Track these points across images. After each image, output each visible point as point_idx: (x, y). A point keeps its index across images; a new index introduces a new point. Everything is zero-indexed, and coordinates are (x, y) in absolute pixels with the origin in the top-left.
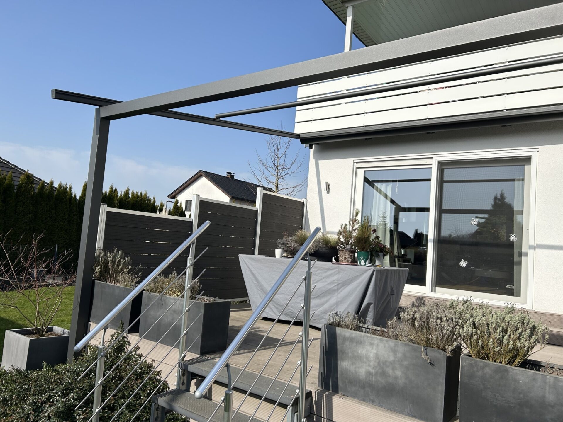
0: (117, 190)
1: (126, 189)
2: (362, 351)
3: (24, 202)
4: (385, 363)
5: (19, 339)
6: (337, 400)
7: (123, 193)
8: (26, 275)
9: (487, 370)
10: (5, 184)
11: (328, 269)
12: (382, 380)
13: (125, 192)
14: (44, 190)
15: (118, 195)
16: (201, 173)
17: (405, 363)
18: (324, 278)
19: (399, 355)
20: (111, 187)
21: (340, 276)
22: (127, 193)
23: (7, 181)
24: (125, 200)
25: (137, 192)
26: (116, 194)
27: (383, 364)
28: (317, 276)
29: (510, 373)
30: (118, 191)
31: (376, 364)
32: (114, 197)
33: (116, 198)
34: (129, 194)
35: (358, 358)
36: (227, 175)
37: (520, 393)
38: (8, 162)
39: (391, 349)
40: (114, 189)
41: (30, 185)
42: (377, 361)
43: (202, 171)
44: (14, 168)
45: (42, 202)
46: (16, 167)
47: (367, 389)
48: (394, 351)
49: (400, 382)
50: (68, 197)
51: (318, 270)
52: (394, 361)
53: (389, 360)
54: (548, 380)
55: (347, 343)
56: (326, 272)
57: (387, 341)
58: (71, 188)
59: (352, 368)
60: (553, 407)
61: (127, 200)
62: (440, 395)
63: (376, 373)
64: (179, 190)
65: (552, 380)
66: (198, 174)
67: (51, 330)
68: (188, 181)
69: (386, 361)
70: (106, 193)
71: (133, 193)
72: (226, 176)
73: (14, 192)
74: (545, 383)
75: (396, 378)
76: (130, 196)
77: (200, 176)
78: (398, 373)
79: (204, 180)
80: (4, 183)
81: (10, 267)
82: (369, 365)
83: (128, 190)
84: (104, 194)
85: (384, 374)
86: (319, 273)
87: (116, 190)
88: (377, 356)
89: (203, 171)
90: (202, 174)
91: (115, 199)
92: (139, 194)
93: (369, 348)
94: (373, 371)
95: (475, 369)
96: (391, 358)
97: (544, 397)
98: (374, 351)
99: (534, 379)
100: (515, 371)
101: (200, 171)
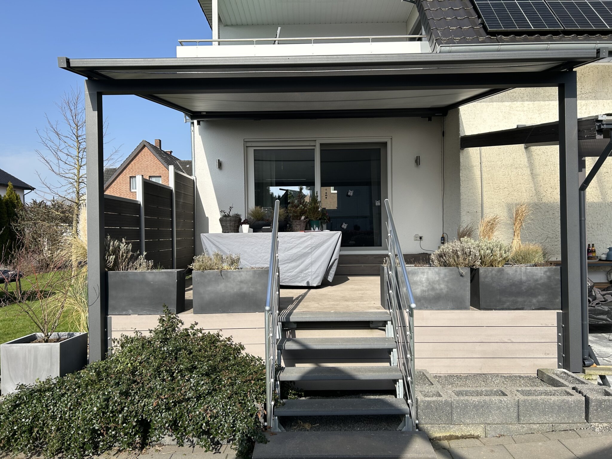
2: (416, 278)
4: (433, 282)
9: (493, 272)
11: (302, 237)
12: (432, 293)
17: (446, 279)
18: (298, 244)
19: (442, 275)
21: (313, 241)
27: (432, 283)
28: (292, 243)
29: (505, 271)
31: (427, 284)
35: (414, 283)
37: (510, 280)
39: (437, 273)
42: (428, 282)
47: (422, 301)
48: (439, 274)
49: (444, 291)
52: (439, 280)
53: (436, 280)
54: (522, 270)
57: (433, 269)
60: (525, 283)
62: (468, 292)
63: (428, 290)
65: (524, 269)
69: (434, 281)
75: (441, 289)
78: (442, 286)
82: (423, 286)
85: (433, 289)
88: (428, 279)
93: (422, 276)
94: (426, 289)
95: (487, 273)
96: (437, 278)
97: (521, 279)
98: (425, 276)
99: (516, 271)
100: (507, 269)
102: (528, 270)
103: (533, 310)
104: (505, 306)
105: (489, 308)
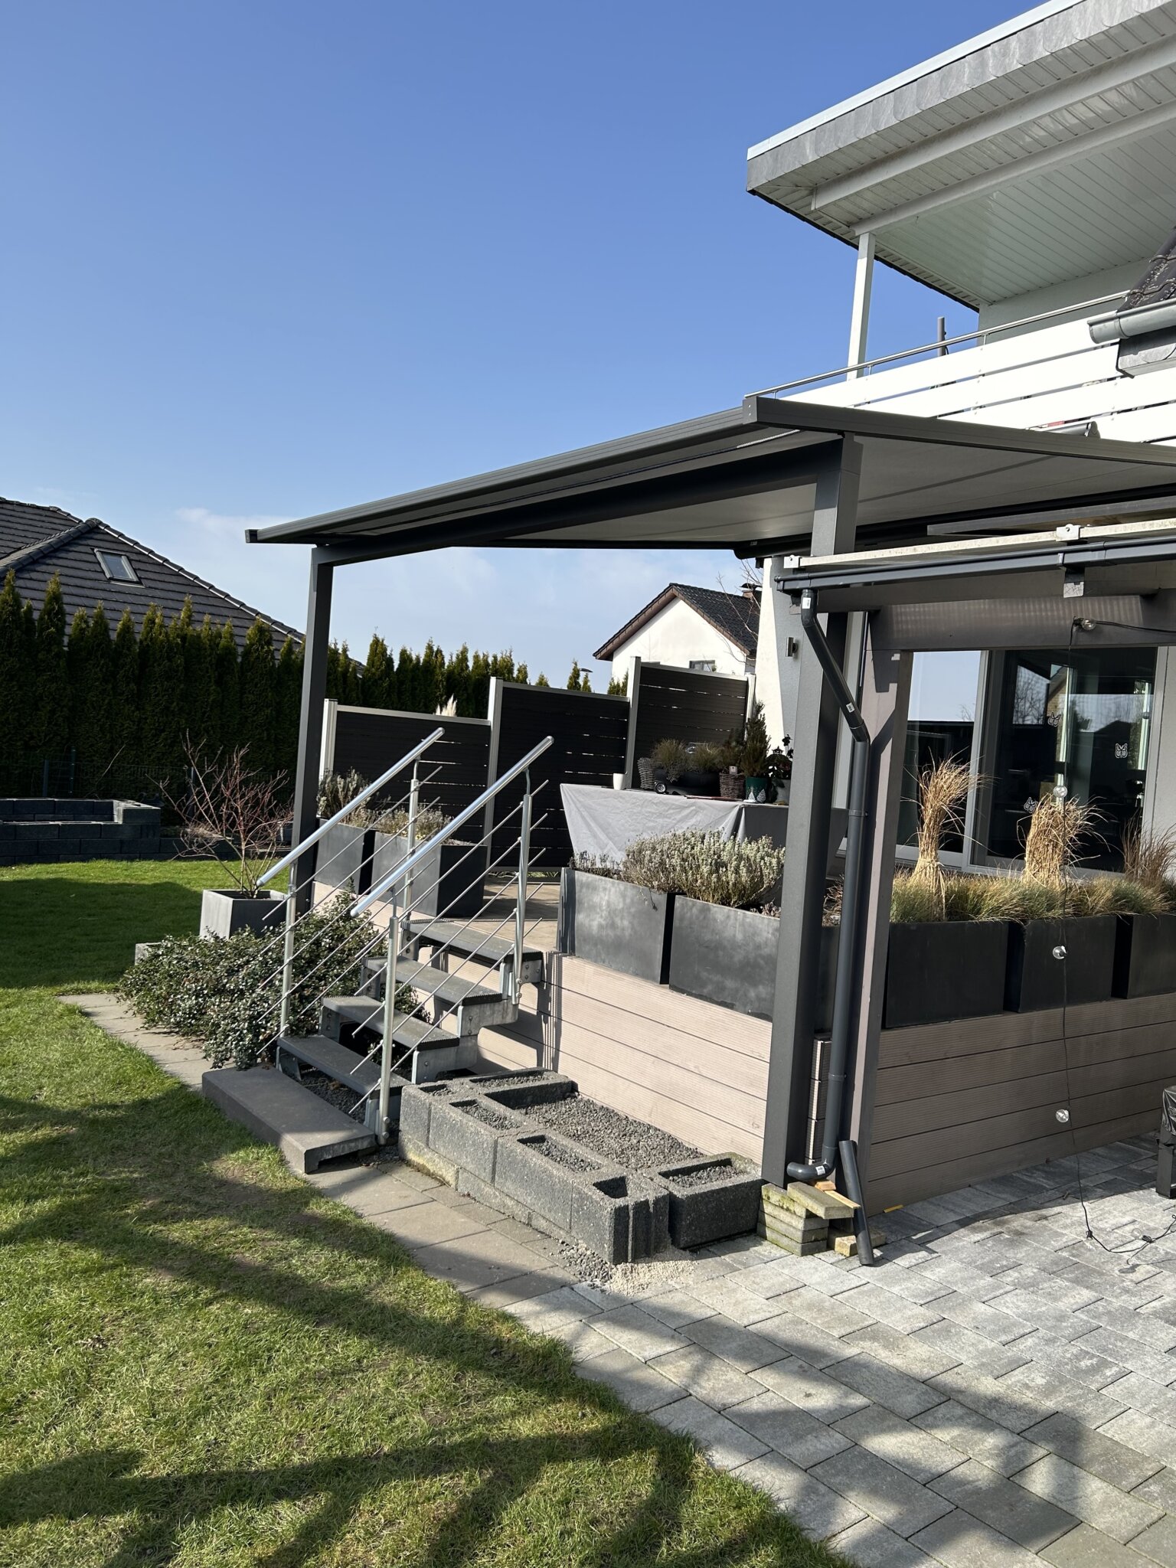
0: (441, 651)
1: (461, 649)
2: (595, 899)
3: (256, 684)
4: (615, 912)
5: (220, 899)
6: (566, 961)
7: (454, 659)
8: (227, 808)
10: (221, 646)
11: (682, 808)
12: (611, 934)
13: (458, 655)
14: (293, 657)
15: (444, 664)
16: (674, 591)
17: (633, 910)
18: (679, 821)
19: (628, 901)
20: (429, 645)
21: (699, 819)
22: (463, 658)
23: (223, 642)
24: (459, 674)
25: (484, 655)
26: (440, 660)
27: (613, 913)
28: (670, 818)
29: (711, 911)
30: (444, 653)
31: (607, 914)
32: (435, 667)
33: (440, 669)
34: (466, 659)
35: (593, 908)
36: (745, 592)
38: (227, 596)
40: (435, 649)
41: (266, 648)
42: (609, 910)
43: (676, 585)
44: (238, 609)
45: (290, 683)
46: (243, 605)
47: (599, 946)
48: (624, 896)
49: (627, 933)
50: (340, 669)
51: (669, 809)
52: (623, 909)
53: (619, 908)
54: (738, 917)
55: (584, 890)
56: (680, 812)
57: (618, 884)
58: (345, 650)
59: (587, 922)
60: (740, 947)
61: (464, 674)
62: (659, 945)
63: (607, 926)
64: (621, 636)
65: (741, 916)
66: (667, 595)
67: (267, 895)
68: (642, 612)
69: (616, 910)
70: (418, 658)
71: (476, 657)
72: (741, 595)
73: (236, 662)
74: (736, 919)
75: (624, 929)
76: (471, 664)
77: (672, 599)
78: (626, 923)
79: (681, 610)
80: (219, 643)
81: (205, 796)
82: (601, 917)
83: (465, 651)
84: (414, 662)
85: (613, 926)
86: (671, 814)
87: (439, 651)
88: (609, 904)
89: (680, 586)
90: (677, 593)
91: (438, 671)
92: (490, 660)
93: (602, 894)
94: (605, 923)
95: (685, 910)
96: (621, 906)
97: (734, 936)
98: (606, 898)
99: (728, 917)
100: (715, 909)
101: (671, 585)
102: (748, 920)
103: (749, 1014)
104: (705, 991)
105: (680, 987)
